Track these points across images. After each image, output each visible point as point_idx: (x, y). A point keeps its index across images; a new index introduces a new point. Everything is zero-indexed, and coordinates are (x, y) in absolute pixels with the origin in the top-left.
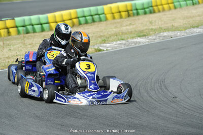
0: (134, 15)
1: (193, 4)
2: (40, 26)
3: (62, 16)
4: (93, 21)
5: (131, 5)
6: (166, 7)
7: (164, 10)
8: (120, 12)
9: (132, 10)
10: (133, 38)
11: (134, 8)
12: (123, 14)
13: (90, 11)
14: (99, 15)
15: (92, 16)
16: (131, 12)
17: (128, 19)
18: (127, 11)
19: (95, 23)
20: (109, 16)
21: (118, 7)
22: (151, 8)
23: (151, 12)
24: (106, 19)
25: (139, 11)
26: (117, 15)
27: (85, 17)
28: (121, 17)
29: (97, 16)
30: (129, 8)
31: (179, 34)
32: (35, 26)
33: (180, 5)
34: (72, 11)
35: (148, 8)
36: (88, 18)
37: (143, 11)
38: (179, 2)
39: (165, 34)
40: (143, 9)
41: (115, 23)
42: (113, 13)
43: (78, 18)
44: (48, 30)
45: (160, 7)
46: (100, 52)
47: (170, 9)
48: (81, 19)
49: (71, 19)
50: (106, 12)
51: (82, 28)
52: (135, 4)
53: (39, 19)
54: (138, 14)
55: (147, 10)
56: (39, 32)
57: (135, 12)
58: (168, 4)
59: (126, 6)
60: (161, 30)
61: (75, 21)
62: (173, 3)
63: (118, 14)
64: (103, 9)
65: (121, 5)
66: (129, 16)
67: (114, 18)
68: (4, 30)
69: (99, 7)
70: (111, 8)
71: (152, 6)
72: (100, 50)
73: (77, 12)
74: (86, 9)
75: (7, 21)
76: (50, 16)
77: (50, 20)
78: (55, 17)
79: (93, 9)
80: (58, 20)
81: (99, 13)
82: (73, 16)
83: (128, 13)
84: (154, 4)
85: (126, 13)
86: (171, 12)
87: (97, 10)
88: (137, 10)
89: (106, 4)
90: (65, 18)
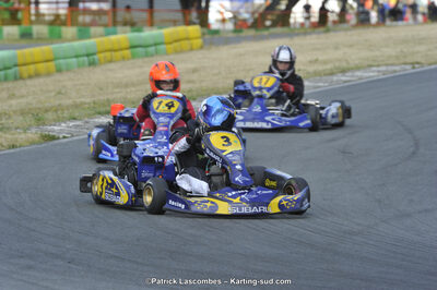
23: (16, 78)
40: (4, 69)
46: (56, 142)
55: (9, 72)
58: (46, 61)
62: (53, 60)
72: (53, 138)
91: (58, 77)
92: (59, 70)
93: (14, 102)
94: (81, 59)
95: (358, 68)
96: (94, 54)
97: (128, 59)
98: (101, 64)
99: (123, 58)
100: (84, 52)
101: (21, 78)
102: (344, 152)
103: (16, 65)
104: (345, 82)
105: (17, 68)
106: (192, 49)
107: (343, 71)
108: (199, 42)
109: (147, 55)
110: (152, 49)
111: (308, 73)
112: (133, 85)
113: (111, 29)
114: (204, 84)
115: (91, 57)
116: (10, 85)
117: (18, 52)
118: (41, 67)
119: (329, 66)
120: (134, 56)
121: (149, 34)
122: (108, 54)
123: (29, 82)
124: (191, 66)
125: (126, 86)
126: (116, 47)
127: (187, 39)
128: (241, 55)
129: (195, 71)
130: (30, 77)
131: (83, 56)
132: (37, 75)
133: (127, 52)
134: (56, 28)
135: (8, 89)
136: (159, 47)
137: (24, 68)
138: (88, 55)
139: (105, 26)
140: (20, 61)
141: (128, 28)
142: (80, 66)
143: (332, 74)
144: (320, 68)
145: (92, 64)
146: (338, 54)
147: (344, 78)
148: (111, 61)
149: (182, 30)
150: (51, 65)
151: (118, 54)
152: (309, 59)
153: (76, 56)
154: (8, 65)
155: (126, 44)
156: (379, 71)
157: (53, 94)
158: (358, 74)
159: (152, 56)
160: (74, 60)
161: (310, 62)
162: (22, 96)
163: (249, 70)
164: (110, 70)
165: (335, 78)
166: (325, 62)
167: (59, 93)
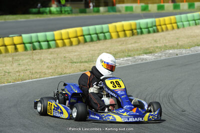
0: (138, 34)
1: (196, 24)
2: (46, 43)
3: (68, 33)
4: (98, 39)
5: (136, 24)
6: (169, 26)
7: (167, 29)
8: (124, 31)
9: (136, 29)
10: (139, 55)
11: (138, 27)
12: (128, 33)
13: (95, 29)
14: (104, 33)
15: (97, 34)
16: (135, 31)
17: (132, 37)
18: (132, 30)
19: (100, 41)
20: (114, 35)
21: (123, 26)
22: (154, 28)
23: (154, 32)
24: (111, 37)
25: (143, 30)
26: (121, 34)
27: (90, 35)
28: (125, 35)
29: (102, 35)
30: (133, 27)
31: (184, 52)
32: (42, 43)
33: (183, 25)
34: (78, 29)
35: (152, 27)
36: (93, 36)
37: (147, 30)
38: (182, 22)
39: (171, 51)
40: (147, 28)
41: (120, 41)
42: (117, 32)
43: (83, 36)
44: (54, 47)
45: (164, 27)
47: (173, 28)
48: (86, 37)
49: (77, 37)
50: (111, 31)
51: (88, 45)
52: (139, 23)
53: (46, 36)
54: (142, 33)
55: (151, 29)
56: (46, 49)
57: (139, 31)
58: (171, 24)
59: (131, 25)
60: (166, 48)
61: (81, 38)
62: (176, 23)
63: (123, 32)
64: (108, 28)
65: (126, 24)
66: (133, 34)
67: (118, 36)
68: (11, 46)
69: (104, 26)
70: (116, 27)
71: (155, 26)
73: (82, 30)
74: (91, 28)
75: (14, 38)
76: (57, 33)
77: (56, 38)
78: (61, 34)
79: (98, 27)
80: (64, 37)
81: (104, 31)
82: (79, 34)
83: (133, 32)
84: (157, 24)
85: (131, 32)
86: (174, 31)
87: (102, 28)
88: (141, 29)
89: (111, 23)
90: (70, 36)
94: (191, 22)
160: (188, 22)
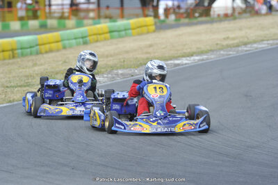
5: (17, 43)
11: (19, 47)
40: (30, 47)
45: (47, 46)
58: (57, 42)
83: (13, 53)
88: (22, 48)
91: (64, 52)
92: (64, 48)
93: (36, 68)
94: (78, 40)
95: (255, 42)
96: (86, 37)
97: (108, 39)
98: (91, 43)
99: (105, 39)
100: (80, 36)
101: (41, 53)
102: (246, 96)
103: (37, 45)
104: (246, 51)
105: (38, 47)
106: (148, 33)
107: (245, 44)
108: (153, 28)
109: (120, 37)
110: (123, 33)
111: (223, 46)
112: (111, 56)
113: (97, 21)
114: (156, 54)
115: (84, 39)
116: (34, 57)
117: (39, 37)
118: (53, 46)
119: (236, 41)
120: (112, 38)
121: (121, 23)
122: (95, 37)
123: (45, 55)
124: (148, 43)
125: (107, 56)
126: (101, 32)
127: (146, 26)
128: (180, 35)
129: (151, 46)
130: (46, 52)
131: (79, 38)
132: (51, 51)
133: (108, 35)
134: (62, 21)
135: (33, 60)
136: (127, 32)
137: (42, 47)
138: (83, 38)
139: (93, 19)
140: (40, 42)
141: (108, 20)
142: (78, 44)
143: (238, 46)
144: (231, 42)
145: (85, 43)
146: (242, 33)
147: (245, 49)
148: (97, 41)
149: (142, 20)
150: (60, 44)
151: (102, 36)
152: (224, 36)
153: (75, 39)
154: (32, 45)
155: (106, 30)
156: (268, 44)
157: (61, 63)
158: (255, 45)
159: (123, 37)
160: (74, 41)
161: (224, 39)
162: (41, 65)
163: (185, 45)
164: (97, 47)
165: (240, 49)
166: (233, 39)
167: (65, 62)
